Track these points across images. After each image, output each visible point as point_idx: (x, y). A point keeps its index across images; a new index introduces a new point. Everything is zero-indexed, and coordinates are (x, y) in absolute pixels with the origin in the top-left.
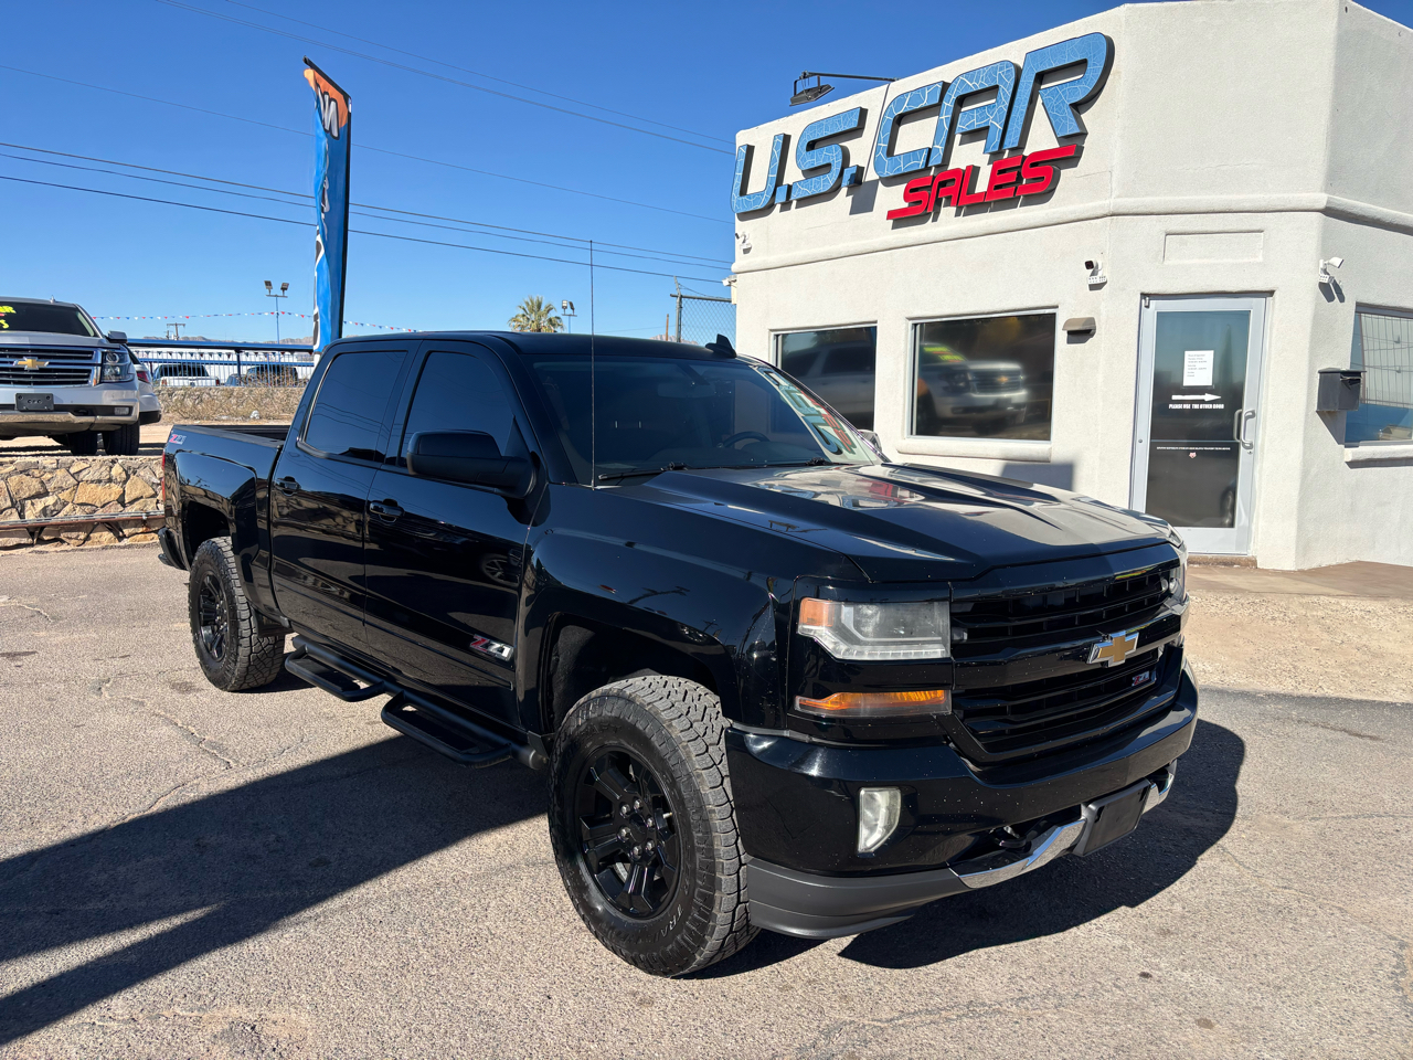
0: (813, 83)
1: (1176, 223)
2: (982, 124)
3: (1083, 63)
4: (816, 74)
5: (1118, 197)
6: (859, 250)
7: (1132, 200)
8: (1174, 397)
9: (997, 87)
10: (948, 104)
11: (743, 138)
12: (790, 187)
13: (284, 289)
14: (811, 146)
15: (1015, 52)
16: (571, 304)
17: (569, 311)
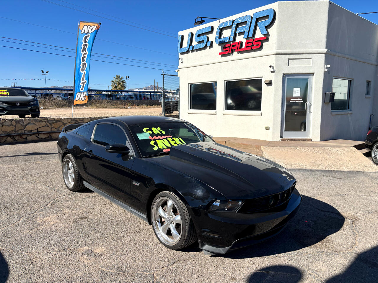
0: (200, 19)
1: (291, 56)
2: (243, 31)
3: (268, 16)
4: (201, 17)
5: (277, 50)
6: (212, 63)
7: (280, 50)
8: (291, 99)
9: (246, 22)
10: (234, 26)
11: (180, 33)
12: (193, 46)
13: (47, 73)
14: (199, 36)
15: (251, 13)
16: (128, 77)
17: (128, 79)
